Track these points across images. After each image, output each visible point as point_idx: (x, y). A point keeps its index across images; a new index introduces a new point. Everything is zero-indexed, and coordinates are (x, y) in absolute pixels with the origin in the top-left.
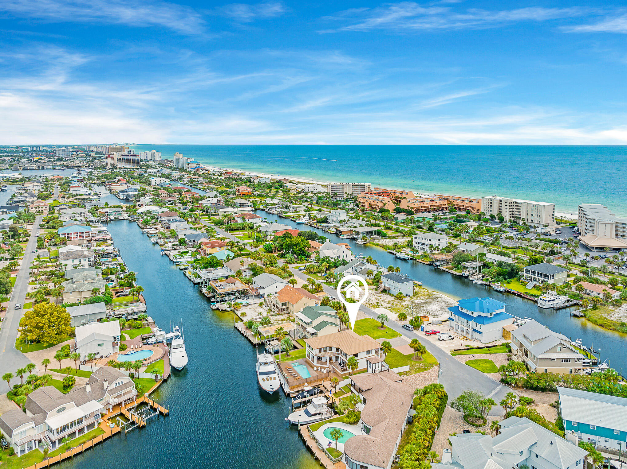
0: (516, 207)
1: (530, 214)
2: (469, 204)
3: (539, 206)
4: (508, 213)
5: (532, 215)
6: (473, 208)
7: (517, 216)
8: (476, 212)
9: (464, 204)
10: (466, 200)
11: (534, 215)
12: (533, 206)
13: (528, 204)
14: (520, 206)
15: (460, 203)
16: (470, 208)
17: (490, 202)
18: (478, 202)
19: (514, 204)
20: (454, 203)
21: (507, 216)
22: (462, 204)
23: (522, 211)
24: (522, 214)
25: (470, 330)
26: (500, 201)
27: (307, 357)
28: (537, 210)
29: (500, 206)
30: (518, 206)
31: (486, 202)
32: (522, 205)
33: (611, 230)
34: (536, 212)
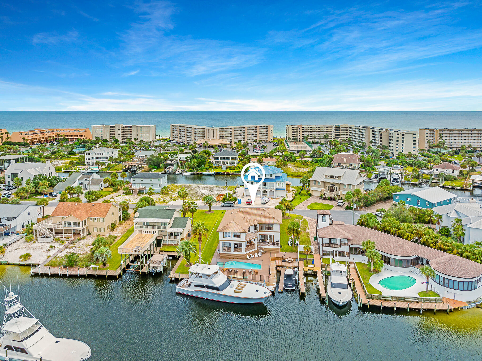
0: (126, 131)
1: (139, 135)
2: (78, 134)
4: (121, 136)
5: (141, 135)
6: (81, 136)
7: (128, 137)
8: (85, 140)
9: (73, 134)
10: (73, 130)
11: (143, 135)
12: (141, 128)
13: (137, 127)
14: (131, 129)
15: (68, 134)
16: (79, 137)
17: (100, 129)
18: (86, 131)
19: (125, 128)
20: (61, 134)
21: (121, 138)
22: (70, 135)
23: (132, 133)
24: (132, 135)
25: (274, 190)
26: (111, 127)
27: (221, 252)
28: (145, 130)
29: (111, 132)
30: (128, 129)
31: (96, 130)
32: (132, 128)
33: (216, 134)
34: (145, 132)
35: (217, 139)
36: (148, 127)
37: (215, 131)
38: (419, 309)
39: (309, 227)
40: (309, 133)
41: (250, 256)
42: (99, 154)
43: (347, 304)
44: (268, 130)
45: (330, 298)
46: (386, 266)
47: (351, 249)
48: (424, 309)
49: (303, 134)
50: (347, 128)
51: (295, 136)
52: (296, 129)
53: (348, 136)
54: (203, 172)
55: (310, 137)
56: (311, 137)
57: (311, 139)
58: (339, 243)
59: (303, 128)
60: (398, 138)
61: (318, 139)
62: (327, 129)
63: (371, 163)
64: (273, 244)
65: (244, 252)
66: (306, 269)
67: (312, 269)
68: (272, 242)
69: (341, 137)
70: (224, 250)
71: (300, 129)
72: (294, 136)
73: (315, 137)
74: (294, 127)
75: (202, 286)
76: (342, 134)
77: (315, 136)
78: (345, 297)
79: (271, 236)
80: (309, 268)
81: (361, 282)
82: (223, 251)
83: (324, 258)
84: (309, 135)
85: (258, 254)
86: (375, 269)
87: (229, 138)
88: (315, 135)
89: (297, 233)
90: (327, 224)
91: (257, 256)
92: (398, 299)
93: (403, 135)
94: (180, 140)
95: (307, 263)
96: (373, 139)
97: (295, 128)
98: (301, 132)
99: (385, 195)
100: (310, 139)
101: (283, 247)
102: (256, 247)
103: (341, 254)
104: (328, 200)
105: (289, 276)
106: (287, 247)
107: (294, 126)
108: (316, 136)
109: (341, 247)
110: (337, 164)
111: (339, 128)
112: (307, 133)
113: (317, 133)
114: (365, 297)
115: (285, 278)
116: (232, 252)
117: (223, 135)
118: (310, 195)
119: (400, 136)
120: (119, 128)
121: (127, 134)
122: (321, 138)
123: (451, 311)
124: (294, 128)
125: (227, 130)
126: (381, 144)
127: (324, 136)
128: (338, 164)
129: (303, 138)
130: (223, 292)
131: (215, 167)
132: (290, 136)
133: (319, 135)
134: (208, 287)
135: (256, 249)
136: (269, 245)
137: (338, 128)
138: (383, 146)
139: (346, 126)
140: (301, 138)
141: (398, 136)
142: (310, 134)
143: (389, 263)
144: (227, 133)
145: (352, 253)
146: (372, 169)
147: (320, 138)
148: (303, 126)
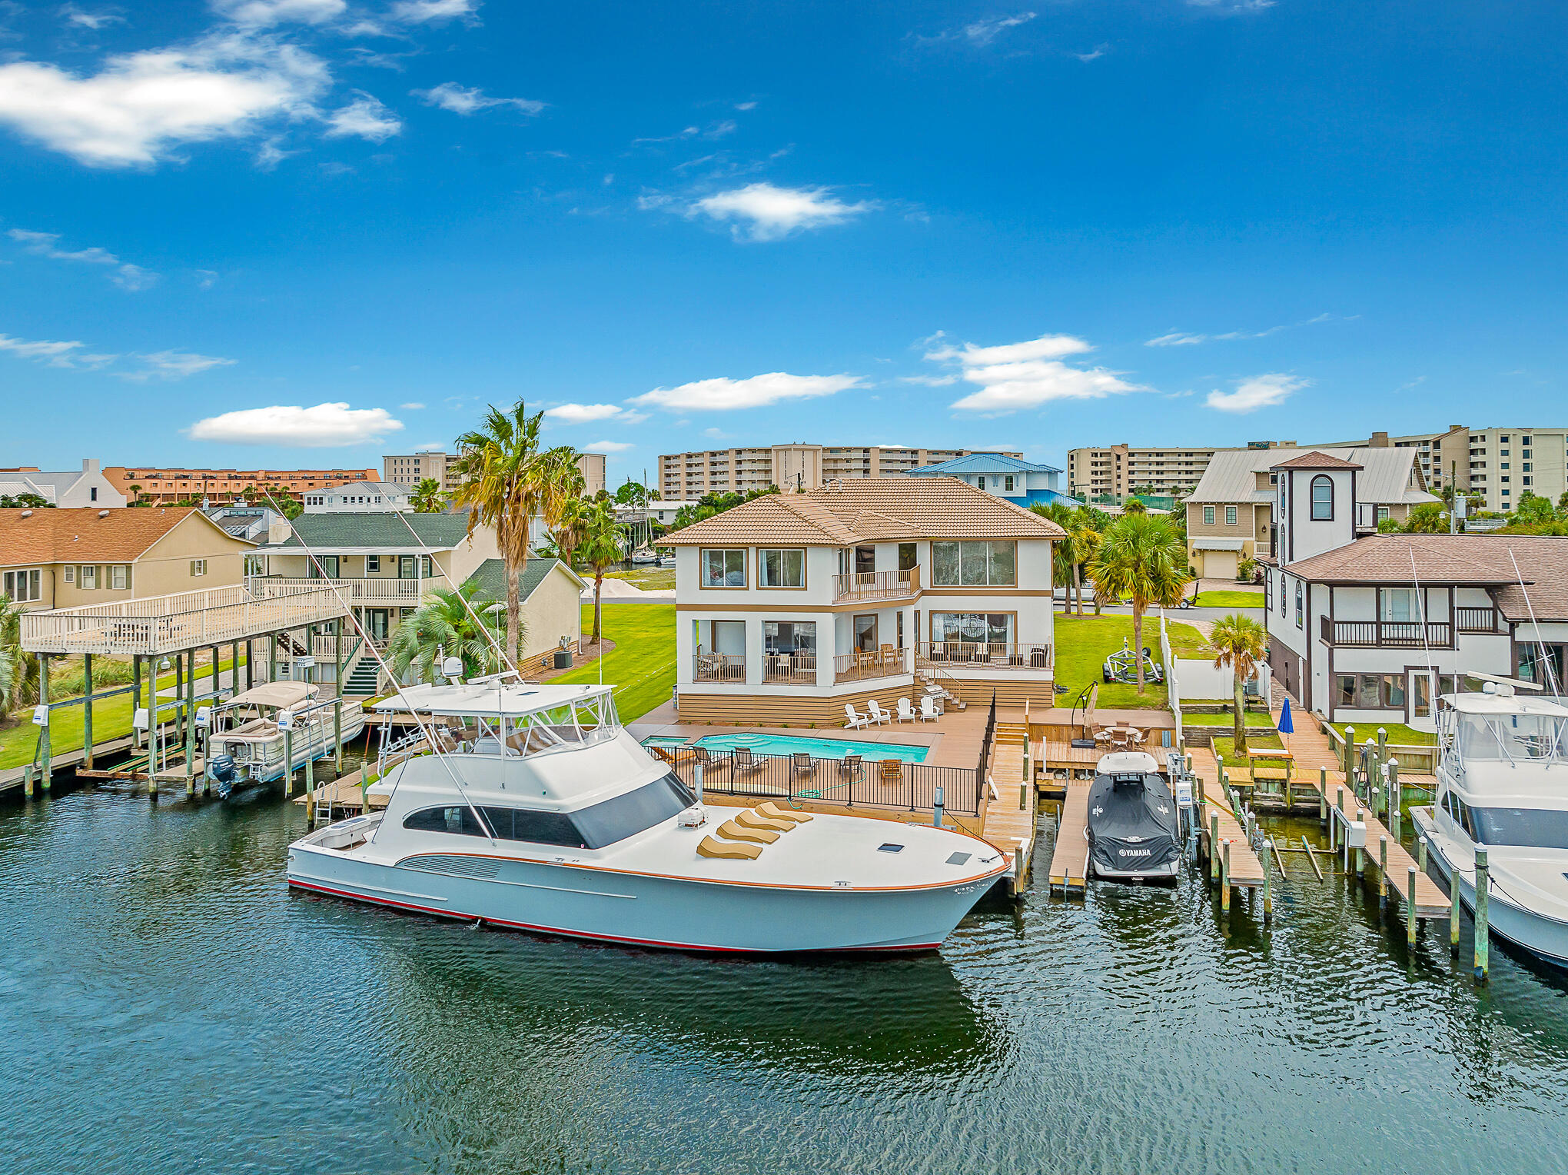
10: (321, 475)
17: (412, 466)
26: (447, 461)
27: (686, 684)
29: (449, 477)
31: (399, 471)
33: (814, 467)
40: (1154, 476)
41: (861, 709)
42: (357, 500)
49: (1133, 481)
51: (1102, 485)
52: (1104, 462)
55: (1158, 490)
56: (1163, 490)
59: (1132, 459)
64: (1016, 661)
65: (826, 685)
68: (1009, 652)
70: (705, 672)
71: (1118, 458)
72: (1099, 486)
74: (1096, 455)
75: (460, 819)
77: (1175, 487)
79: (997, 619)
82: (695, 681)
84: (1155, 484)
85: (916, 703)
88: (1176, 484)
91: (913, 716)
93: (1526, 442)
97: (1103, 459)
98: (1124, 472)
102: (909, 668)
107: (1099, 451)
108: (1180, 490)
112: (1146, 476)
115: (1098, 811)
116: (754, 684)
119: (1515, 447)
124: (1099, 459)
125: (854, 455)
129: (1131, 493)
132: (1085, 488)
133: (1190, 486)
134: (504, 822)
135: (908, 680)
136: (986, 669)
140: (1125, 494)
142: (1158, 481)
144: (853, 465)
148: (1132, 448)
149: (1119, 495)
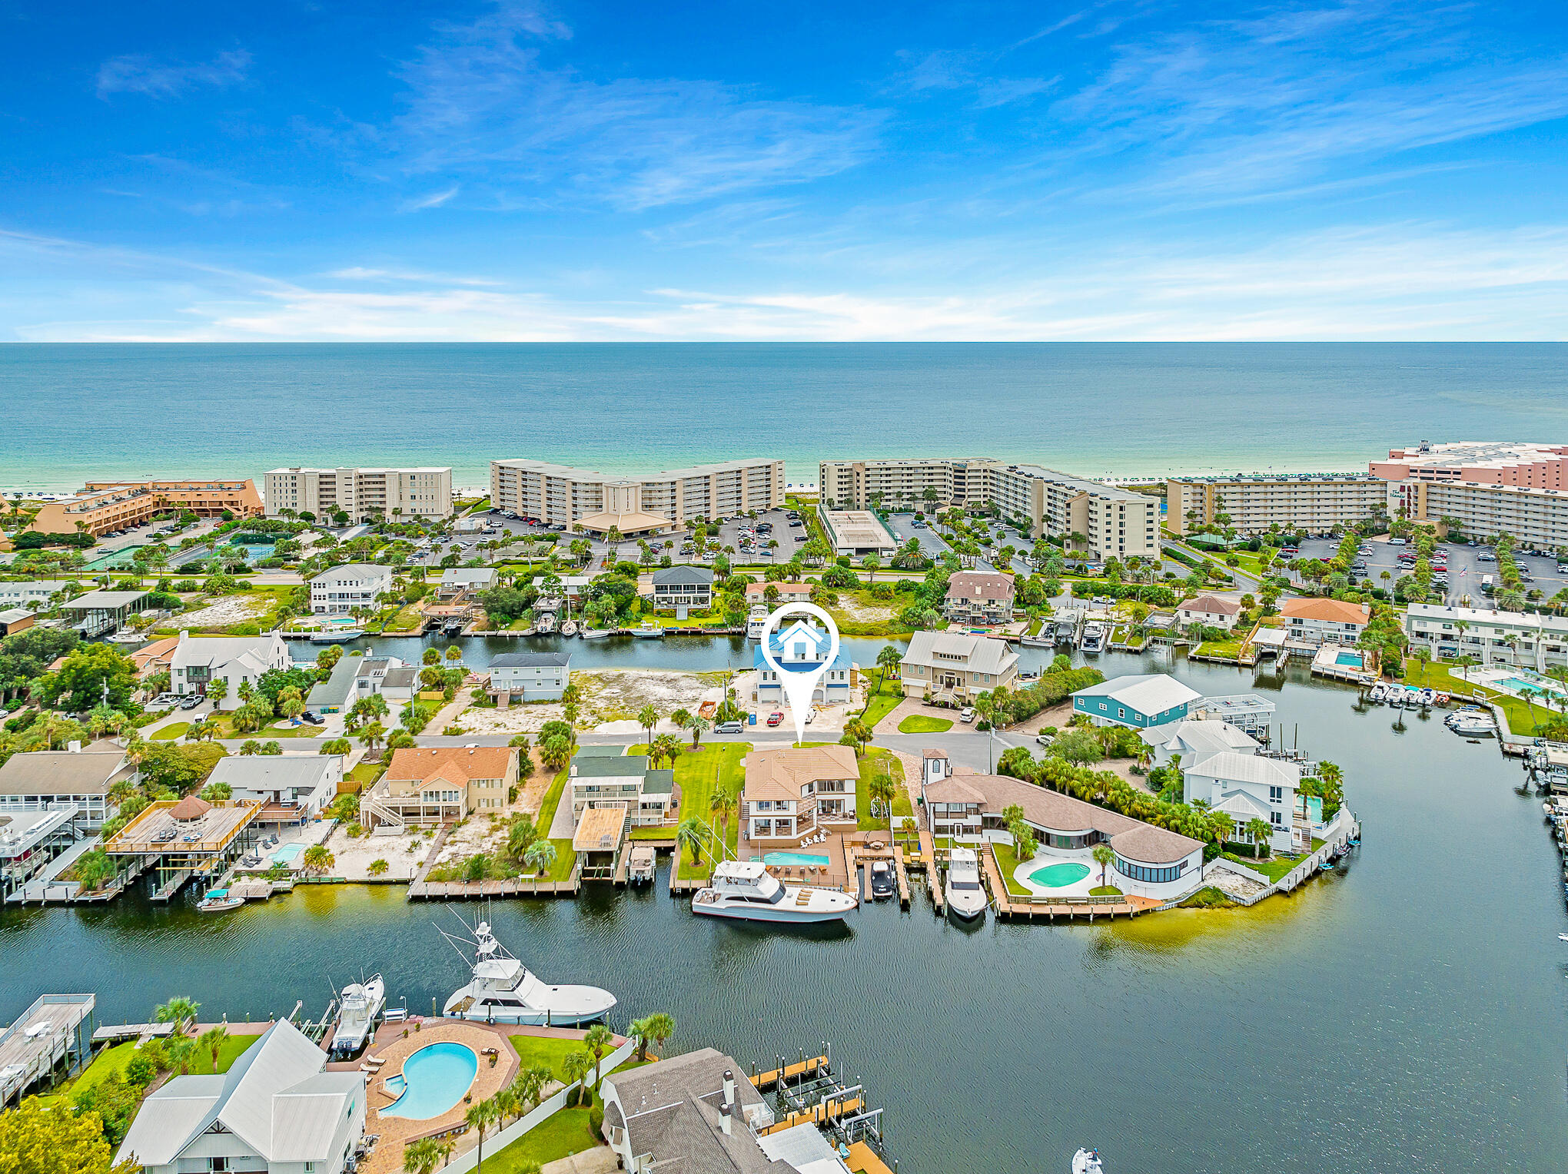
0: (368, 486)
1: (407, 497)
2: (223, 496)
3: (429, 477)
4: (353, 501)
5: (413, 497)
6: (232, 503)
7: (375, 506)
8: (242, 513)
9: (207, 497)
10: (205, 486)
11: (418, 498)
12: (413, 478)
13: (400, 474)
14: (383, 483)
15: (192, 497)
16: (225, 506)
17: (290, 481)
18: (245, 488)
19: (363, 480)
20: (169, 499)
21: (353, 508)
22: (200, 499)
23: (387, 492)
24: (387, 499)
25: (824, 689)
26: (321, 476)
27: (752, 837)
28: (423, 485)
29: (321, 490)
30: (374, 483)
31: (278, 485)
32: (387, 479)
33: (636, 498)
34: (423, 490)
35: (637, 513)
36: (432, 474)
37: (632, 491)
38: (1089, 915)
39: (907, 776)
40: (884, 484)
41: (805, 841)
42: (348, 583)
43: (978, 915)
44: (771, 476)
45: (950, 907)
46: (1042, 847)
47: (985, 820)
48: (1095, 914)
49: (868, 488)
50: (985, 471)
51: (847, 492)
52: (848, 476)
53: (988, 493)
54: (633, 629)
55: (887, 494)
56: (890, 494)
57: (890, 500)
58: (964, 810)
59: (868, 473)
60: (1108, 515)
61: (908, 500)
62: (932, 474)
63: (1040, 594)
64: (845, 816)
65: (794, 836)
66: (907, 860)
67: (918, 859)
68: (843, 812)
69: (969, 496)
70: (757, 833)
71: (858, 474)
72: (844, 492)
73: (899, 494)
74: (841, 471)
75: (741, 899)
76: (970, 487)
77: (899, 492)
78: (976, 904)
79: (839, 802)
80: (913, 859)
81: (1000, 878)
82: (755, 835)
83: (938, 839)
84: (884, 491)
85: (819, 836)
86: (1023, 854)
87: (669, 508)
88: (900, 490)
89: (886, 793)
90: (941, 776)
91: (818, 841)
92: (1057, 901)
93: (1121, 509)
94: (525, 510)
95: (909, 849)
96: (1049, 511)
97: (847, 473)
98: (862, 485)
99: (1059, 694)
100: (887, 500)
101: (861, 820)
102: (815, 824)
103: (968, 830)
104: (939, 707)
105: (879, 875)
106: (868, 820)
107: (843, 467)
108: (903, 493)
109: (966, 818)
110: (960, 602)
111: (964, 472)
112: (878, 484)
113: (905, 484)
114: (1006, 901)
115: (873, 878)
116: (773, 836)
117: (654, 502)
118: (903, 695)
119: (1115, 512)
120: (348, 481)
121: (369, 496)
122: (917, 498)
123: (1136, 915)
124: (844, 473)
125: (664, 487)
126: (1068, 530)
127: (924, 493)
128: (962, 599)
129: (867, 498)
130: (778, 906)
131: (659, 613)
132: (833, 493)
133: (910, 490)
134: (751, 899)
135: (815, 828)
136: (837, 820)
137: (960, 472)
138: (1073, 533)
139: (982, 467)
140: (863, 498)
141: (1109, 511)
142: (887, 488)
143: (1048, 843)
144: (664, 494)
145: (986, 828)
146: (1042, 609)
147: (914, 499)
148: (868, 465)
149: (858, 500)
